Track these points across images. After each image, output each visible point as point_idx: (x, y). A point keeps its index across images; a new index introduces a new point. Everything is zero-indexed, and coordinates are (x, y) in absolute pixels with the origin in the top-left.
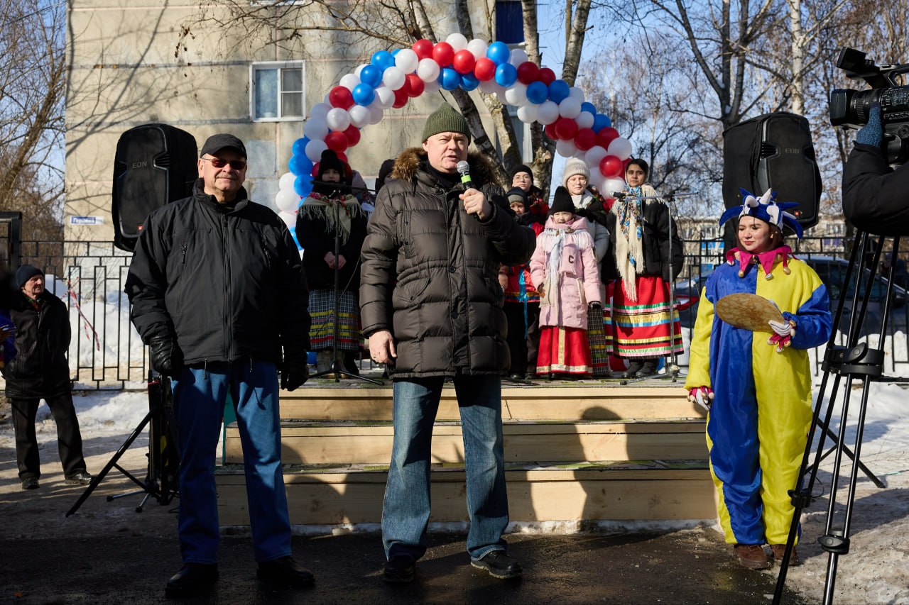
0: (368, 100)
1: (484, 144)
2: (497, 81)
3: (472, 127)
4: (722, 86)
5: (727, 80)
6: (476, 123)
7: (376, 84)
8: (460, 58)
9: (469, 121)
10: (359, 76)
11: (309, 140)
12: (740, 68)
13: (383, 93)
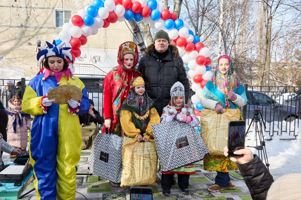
0: (90, 22)
1: (142, 46)
2: (152, 18)
3: (138, 38)
4: (196, 26)
5: (197, 24)
6: (140, 36)
7: (95, 15)
8: (134, 5)
9: (137, 35)
10: (86, 10)
11: (62, 41)
12: (202, 21)
13: (99, 20)
